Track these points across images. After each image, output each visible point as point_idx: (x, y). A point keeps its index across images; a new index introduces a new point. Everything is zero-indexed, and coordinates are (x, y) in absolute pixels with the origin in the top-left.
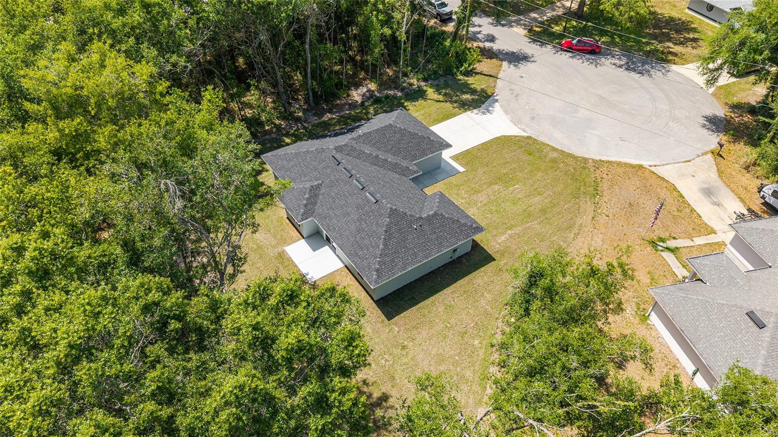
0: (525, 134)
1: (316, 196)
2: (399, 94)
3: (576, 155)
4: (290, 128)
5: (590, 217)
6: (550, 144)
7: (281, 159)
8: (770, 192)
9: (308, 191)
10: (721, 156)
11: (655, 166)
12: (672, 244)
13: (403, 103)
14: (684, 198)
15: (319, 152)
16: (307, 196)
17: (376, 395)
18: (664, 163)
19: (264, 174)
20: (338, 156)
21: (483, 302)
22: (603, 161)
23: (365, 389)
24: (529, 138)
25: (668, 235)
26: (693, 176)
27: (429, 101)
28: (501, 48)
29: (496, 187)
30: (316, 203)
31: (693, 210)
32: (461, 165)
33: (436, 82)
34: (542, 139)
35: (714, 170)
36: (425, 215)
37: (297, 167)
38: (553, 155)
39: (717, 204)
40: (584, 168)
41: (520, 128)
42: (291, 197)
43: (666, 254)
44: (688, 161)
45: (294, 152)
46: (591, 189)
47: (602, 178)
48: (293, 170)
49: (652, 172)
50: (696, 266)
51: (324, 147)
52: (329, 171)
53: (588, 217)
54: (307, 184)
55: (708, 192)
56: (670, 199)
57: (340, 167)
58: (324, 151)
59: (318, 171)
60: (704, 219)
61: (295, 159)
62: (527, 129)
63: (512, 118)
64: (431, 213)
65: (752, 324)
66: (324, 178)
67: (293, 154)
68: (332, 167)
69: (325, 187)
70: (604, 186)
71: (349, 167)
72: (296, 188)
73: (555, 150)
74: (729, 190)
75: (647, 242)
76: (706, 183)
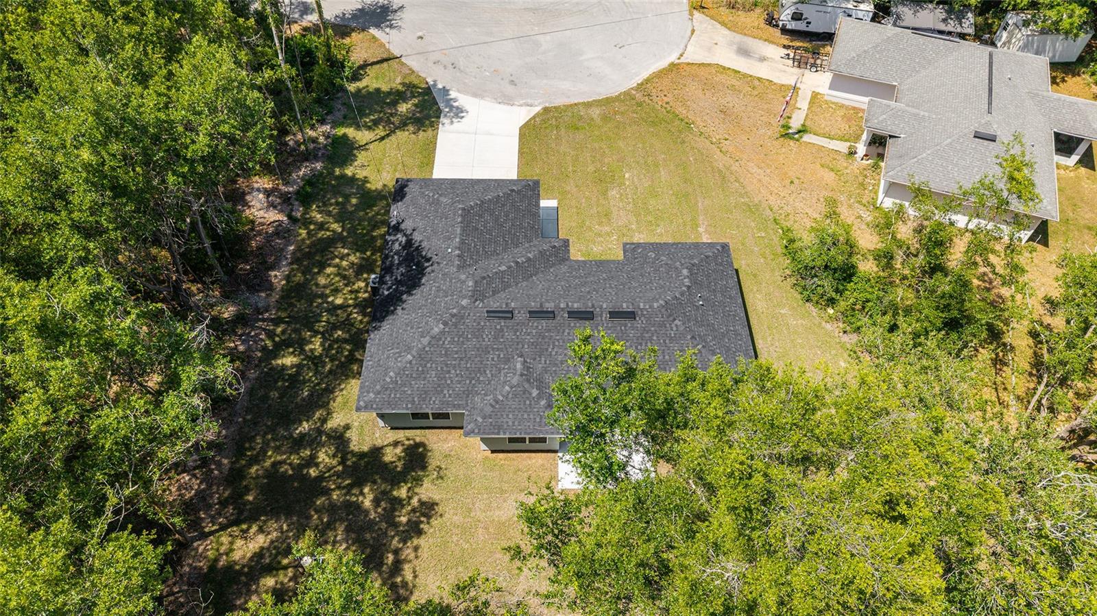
0: (538, 109)
2: (319, 166)
3: (613, 95)
4: (255, 342)
5: (718, 152)
6: (575, 102)
7: (404, 385)
8: (790, 17)
9: (527, 386)
10: (704, 8)
11: (681, 55)
12: (795, 125)
13: (343, 176)
14: (739, 72)
15: (455, 325)
18: (682, 46)
19: (352, 435)
20: (495, 305)
22: (642, 84)
24: (546, 110)
25: (780, 118)
26: (716, 44)
27: (371, 146)
28: (338, 12)
33: (339, 115)
34: (560, 101)
35: (719, 26)
36: (686, 280)
37: (449, 372)
38: (595, 112)
39: (763, 59)
40: (639, 104)
41: (521, 106)
42: (511, 416)
43: (807, 138)
44: (693, 31)
45: (411, 358)
46: (677, 122)
47: (667, 103)
48: (449, 382)
49: (689, 64)
50: (878, 127)
51: (455, 311)
52: (509, 335)
53: (718, 155)
54: (508, 379)
55: (744, 52)
56: (734, 82)
57: (521, 316)
58: (462, 317)
59: (493, 349)
60: (775, 81)
61: (429, 365)
62: (529, 101)
63: (495, 99)
64: (685, 272)
65: (986, 143)
66: (517, 349)
67: (414, 362)
68: (508, 327)
69: (535, 359)
70: (681, 110)
71: (534, 305)
72: (501, 398)
73: (588, 105)
74: (750, 39)
75: (782, 139)
76: (731, 44)
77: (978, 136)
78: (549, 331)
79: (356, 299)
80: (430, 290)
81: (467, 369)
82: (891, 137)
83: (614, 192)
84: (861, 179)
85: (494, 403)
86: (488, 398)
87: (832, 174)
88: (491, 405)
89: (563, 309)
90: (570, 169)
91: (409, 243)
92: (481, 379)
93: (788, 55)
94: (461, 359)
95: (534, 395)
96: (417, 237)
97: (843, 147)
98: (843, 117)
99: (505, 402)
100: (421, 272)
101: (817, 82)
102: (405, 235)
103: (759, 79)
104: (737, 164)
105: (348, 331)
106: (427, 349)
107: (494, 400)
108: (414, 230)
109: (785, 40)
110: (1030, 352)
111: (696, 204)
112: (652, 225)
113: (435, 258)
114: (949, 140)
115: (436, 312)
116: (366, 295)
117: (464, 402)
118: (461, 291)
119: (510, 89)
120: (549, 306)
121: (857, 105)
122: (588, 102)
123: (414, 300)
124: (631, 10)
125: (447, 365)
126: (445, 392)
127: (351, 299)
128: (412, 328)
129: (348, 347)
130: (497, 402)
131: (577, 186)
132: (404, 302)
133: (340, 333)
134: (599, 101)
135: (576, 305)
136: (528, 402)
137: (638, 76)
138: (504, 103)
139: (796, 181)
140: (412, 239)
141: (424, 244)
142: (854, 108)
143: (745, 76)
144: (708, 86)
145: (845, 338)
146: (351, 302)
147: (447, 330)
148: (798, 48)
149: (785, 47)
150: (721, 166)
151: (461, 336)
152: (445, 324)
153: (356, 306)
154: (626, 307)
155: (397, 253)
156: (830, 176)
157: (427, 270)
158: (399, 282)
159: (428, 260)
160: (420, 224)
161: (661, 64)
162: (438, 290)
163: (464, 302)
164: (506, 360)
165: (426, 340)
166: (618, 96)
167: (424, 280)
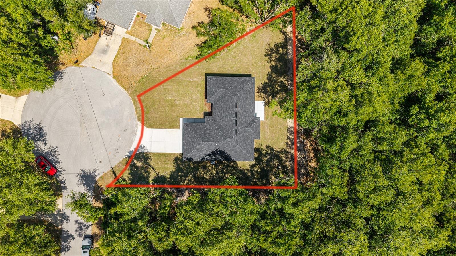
0: (138, 123)
1: (249, 124)
5: (158, 69)
6: (135, 111)
11: (109, 74)
12: (144, 43)
13: (170, 178)
14: (116, 56)
16: (253, 125)
17: (267, 57)
18: (103, 73)
19: (252, 164)
21: (221, 63)
22: (125, 89)
23: (269, 61)
24: (139, 120)
25: (140, 47)
26: (100, 61)
27: (157, 171)
29: (177, 102)
30: (251, 121)
31: (119, 49)
32: (179, 122)
34: (135, 116)
35: (89, 58)
36: (224, 89)
39: (108, 46)
40: (135, 91)
43: (150, 40)
44: (93, 68)
46: (144, 80)
47: (135, 82)
49: (113, 72)
51: (235, 142)
52: (240, 130)
55: (104, 52)
56: (122, 58)
57: (236, 128)
58: (236, 140)
60: (120, 44)
62: (134, 125)
64: (221, 89)
68: (238, 131)
70: (138, 78)
71: (234, 125)
74: (96, 47)
75: (151, 49)
76: (100, 55)
78: (239, 122)
84: (168, 30)
89: (235, 118)
91: (209, 155)
93: (104, 36)
96: (208, 153)
97: (154, 31)
98: (139, 27)
100: (220, 151)
101: (120, 30)
102: (206, 156)
109: (95, 36)
111: (181, 80)
113: (216, 148)
115: (233, 146)
118: (229, 141)
120: (234, 122)
122: (135, 107)
123: (228, 152)
124: (80, 88)
128: (236, 152)
129: (229, 168)
134: (134, 103)
135: (234, 116)
138: (136, 133)
139: (170, 49)
141: (211, 151)
142: (135, 22)
143: (118, 54)
144: (125, 67)
146: (215, 169)
149: (100, 36)
152: (238, 144)
153: (217, 168)
154: (235, 105)
155: (211, 158)
156: (167, 39)
157: (220, 150)
158: (221, 156)
159: (217, 150)
160: (204, 152)
161: (114, 81)
162: (227, 146)
163: (233, 140)
164: (245, 131)
165: (241, 148)
166: (132, 97)
167: (223, 150)
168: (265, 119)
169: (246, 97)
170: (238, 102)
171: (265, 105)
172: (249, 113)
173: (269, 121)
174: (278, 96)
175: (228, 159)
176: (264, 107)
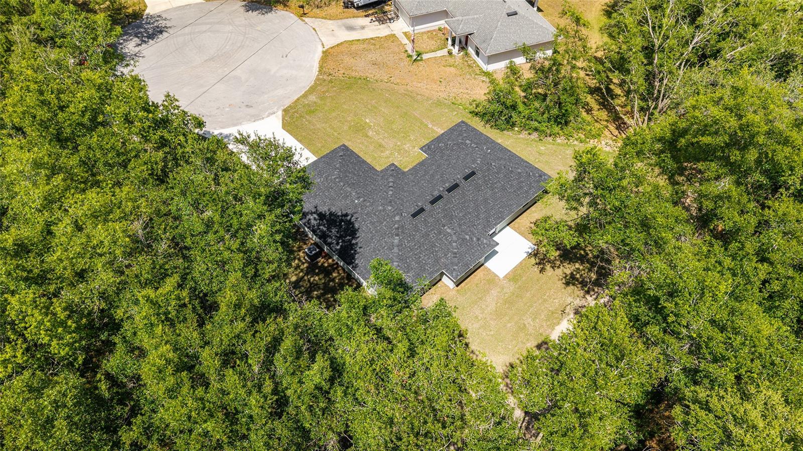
0: (280, 113)
5: (394, 85)
6: (296, 98)
11: (323, 45)
12: (413, 53)
15: (403, 232)
18: (318, 40)
20: (411, 210)
22: (320, 70)
26: (333, 31)
34: (287, 102)
35: (323, 20)
36: (473, 145)
37: (420, 257)
38: (313, 98)
39: (363, 28)
40: (331, 81)
41: (268, 116)
42: (467, 256)
43: (425, 56)
44: (314, 29)
45: (397, 263)
46: (359, 81)
47: (344, 74)
48: (424, 262)
49: (332, 48)
50: (462, 32)
51: (396, 226)
52: (431, 220)
53: (396, 87)
54: (450, 240)
55: (351, 28)
56: (362, 46)
57: (428, 207)
58: (403, 226)
59: (429, 232)
60: (380, 36)
61: (408, 261)
62: (271, 111)
63: (249, 120)
64: (468, 142)
65: (514, 16)
66: (440, 224)
67: (400, 264)
68: (427, 216)
69: (451, 223)
70: (353, 74)
71: (430, 198)
72: (456, 251)
73: (305, 96)
74: (346, 20)
75: (414, 63)
76: (339, 27)
77: (509, 15)
78: (446, 205)
79: (302, 271)
80: (367, 227)
81: (426, 249)
82: (470, 34)
83: (371, 133)
84: (466, 63)
85: (455, 255)
86: (449, 255)
87: (452, 68)
88: (454, 257)
89: (443, 191)
90: (336, 134)
91: (322, 216)
92: (437, 249)
93: (372, 20)
94: (420, 247)
95: (468, 239)
96: (323, 209)
97: (444, 52)
98: (428, 38)
99: (460, 251)
100: (350, 223)
101: (400, 27)
102: (312, 213)
103: (372, 39)
104: (408, 86)
105: (319, 288)
106: (400, 253)
107: (454, 254)
108: (316, 207)
109: (361, 13)
110: (593, 100)
111: (414, 115)
112: (406, 137)
113: (349, 212)
114: (500, 23)
115: (385, 233)
116: (306, 265)
117: (439, 266)
118: (388, 215)
119: (250, 111)
120: (436, 194)
121: (429, 29)
122: (303, 94)
123: (362, 238)
124: (267, 33)
125: (416, 254)
126: (427, 268)
127: (300, 272)
128: (379, 251)
129: (329, 296)
130: (456, 254)
131: (349, 141)
132: (357, 244)
133: (315, 293)
134: (308, 90)
135: (447, 185)
136: (468, 244)
137: (313, 67)
138: (258, 120)
139: (441, 80)
140: (320, 213)
141: (333, 210)
142: (428, 32)
143: (364, 40)
144: (354, 55)
145: (532, 137)
146: (301, 274)
147: (401, 238)
148: (373, 14)
149: (366, 16)
150: (403, 92)
151: (410, 235)
152: (397, 235)
153: (307, 274)
154: (468, 171)
155: (319, 225)
156: (452, 69)
157: (353, 219)
158: (341, 237)
159: (346, 215)
160: (317, 201)
161: (318, 55)
162: (373, 223)
163: (397, 218)
164: (440, 233)
165: (396, 250)
166: (315, 83)
167: (356, 226)
168: (506, 276)
169: (503, 186)
170: (479, 174)
171: (530, 255)
172: (482, 216)
173: (510, 288)
174: (577, 265)
175: (348, 254)
176: (526, 255)
